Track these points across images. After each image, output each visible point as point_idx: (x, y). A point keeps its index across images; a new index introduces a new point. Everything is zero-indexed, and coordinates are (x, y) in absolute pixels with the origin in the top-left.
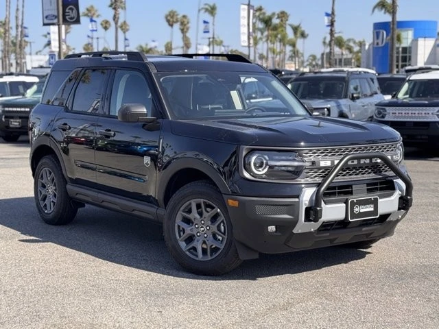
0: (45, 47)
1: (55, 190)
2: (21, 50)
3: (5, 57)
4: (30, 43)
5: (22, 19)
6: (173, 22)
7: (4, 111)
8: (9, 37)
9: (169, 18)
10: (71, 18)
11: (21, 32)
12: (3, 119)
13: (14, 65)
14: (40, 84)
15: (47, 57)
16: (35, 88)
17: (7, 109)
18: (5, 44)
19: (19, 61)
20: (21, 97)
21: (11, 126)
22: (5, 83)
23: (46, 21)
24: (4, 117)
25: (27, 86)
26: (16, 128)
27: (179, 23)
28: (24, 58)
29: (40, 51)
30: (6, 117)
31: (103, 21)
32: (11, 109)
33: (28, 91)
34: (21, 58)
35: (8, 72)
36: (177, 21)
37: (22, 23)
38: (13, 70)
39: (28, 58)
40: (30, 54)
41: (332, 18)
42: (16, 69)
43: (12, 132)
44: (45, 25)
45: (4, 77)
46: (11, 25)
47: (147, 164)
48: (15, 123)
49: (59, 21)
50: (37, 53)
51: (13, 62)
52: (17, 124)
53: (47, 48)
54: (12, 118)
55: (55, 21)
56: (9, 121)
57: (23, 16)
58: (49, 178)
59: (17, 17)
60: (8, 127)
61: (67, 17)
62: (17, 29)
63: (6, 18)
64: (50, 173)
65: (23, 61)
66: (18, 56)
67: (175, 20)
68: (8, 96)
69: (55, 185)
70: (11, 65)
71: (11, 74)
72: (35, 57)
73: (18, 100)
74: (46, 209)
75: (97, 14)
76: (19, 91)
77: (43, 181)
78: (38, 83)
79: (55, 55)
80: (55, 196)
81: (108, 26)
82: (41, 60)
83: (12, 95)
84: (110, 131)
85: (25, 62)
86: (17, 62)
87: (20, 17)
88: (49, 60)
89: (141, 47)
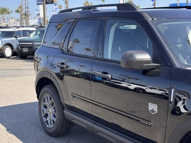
0: (37, 16)
1: (55, 112)
2: (27, 17)
3: (21, 20)
4: (31, 14)
5: (28, 5)
7: (20, 44)
8: (22, 12)
11: (27, 10)
12: (20, 48)
13: (25, 23)
14: (37, 31)
15: (38, 20)
16: (34, 33)
17: (21, 43)
18: (21, 15)
19: (27, 22)
20: (28, 37)
21: (23, 51)
22: (20, 31)
23: (38, 3)
24: (20, 47)
25: (31, 32)
26: (26, 52)
28: (29, 21)
29: (35, 18)
30: (21, 47)
32: (23, 43)
33: (31, 34)
34: (27, 20)
35: (22, 26)
37: (28, 6)
38: (24, 25)
39: (30, 20)
40: (31, 19)
41: (155, 2)
42: (26, 25)
43: (24, 54)
44: (38, 4)
45: (20, 28)
46: (23, 7)
47: (152, 111)
48: (25, 50)
49: (44, 3)
50: (33, 19)
51: (24, 22)
52: (26, 50)
53: (38, 16)
54: (24, 47)
55: (42, 3)
56: (22, 49)
57: (28, 3)
58: (50, 102)
59: (25, 4)
60: (22, 52)
62: (25, 8)
63: (21, 4)
64: (51, 99)
65: (28, 22)
66: (26, 20)
68: (22, 37)
69: (54, 108)
70: (24, 23)
71: (23, 27)
72: (33, 20)
73: (27, 39)
74: (48, 124)
75: (57, 3)
76: (27, 35)
77: (45, 104)
78: (36, 31)
79: (41, 19)
80: (54, 116)
81: (61, 7)
82: (35, 21)
83: (24, 36)
84: (107, 73)
85: (29, 22)
86: (26, 22)
87: (27, 4)
88: (39, 21)
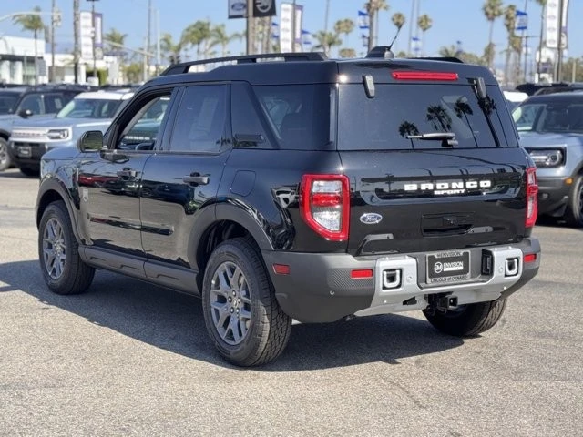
6: (494, 15)
9: (488, 10)
10: (264, 8)
23: (232, 13)
27: (503, 17)
31: (395, 15)
36: (500, 14)
44: (230, 17)
55: (244, 12)
61: (258, 6)
67: (496, 13)
89: (446, 51)
